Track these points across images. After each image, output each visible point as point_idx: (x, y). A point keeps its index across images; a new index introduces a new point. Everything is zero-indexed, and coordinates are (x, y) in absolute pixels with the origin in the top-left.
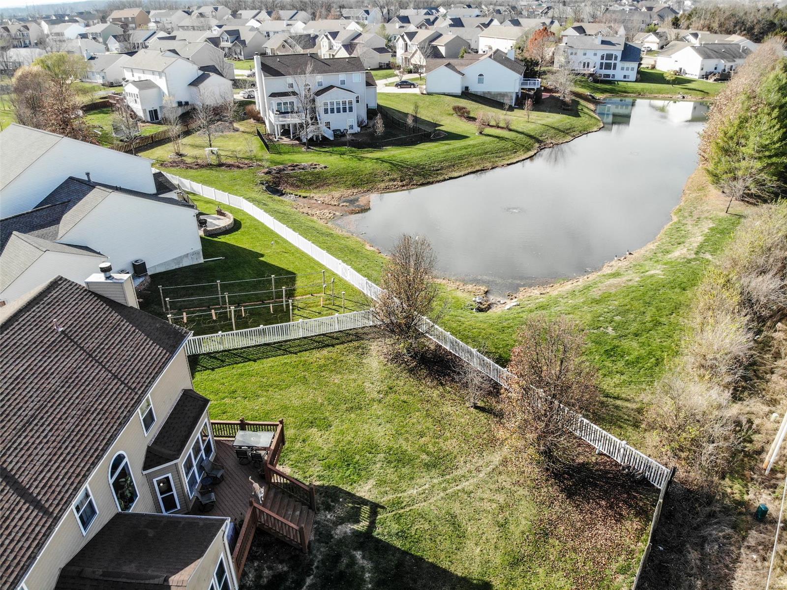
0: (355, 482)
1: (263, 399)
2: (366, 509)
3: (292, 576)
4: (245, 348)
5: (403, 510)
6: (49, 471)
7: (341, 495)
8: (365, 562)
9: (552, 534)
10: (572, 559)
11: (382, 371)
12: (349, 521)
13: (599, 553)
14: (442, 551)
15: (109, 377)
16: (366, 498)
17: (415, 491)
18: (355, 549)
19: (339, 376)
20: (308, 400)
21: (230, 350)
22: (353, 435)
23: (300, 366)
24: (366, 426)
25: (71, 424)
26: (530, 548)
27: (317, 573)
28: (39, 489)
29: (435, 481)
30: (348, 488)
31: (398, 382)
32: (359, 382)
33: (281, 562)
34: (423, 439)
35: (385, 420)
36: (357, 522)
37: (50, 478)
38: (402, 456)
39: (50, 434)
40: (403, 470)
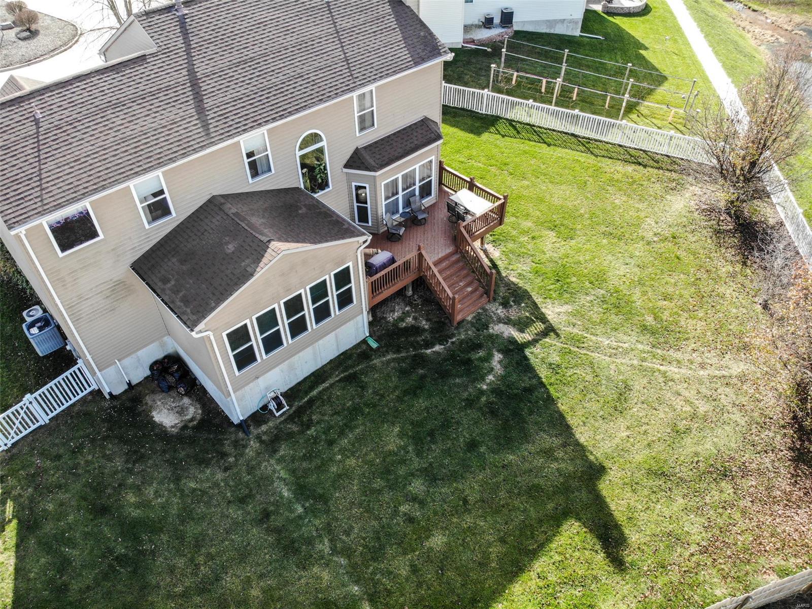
0: (550, 298)
1: (526, 183)
2: (540, 326)
3: (427, 335)
4: (550, 130)
5: (577, 349)
6: (234, 106)
7: (526, 301)
8: (499, 366)
9: (733, 479)
10: (730, 518)
11: (680, 216)
12: (514, 325)
13: (772, 536)
14: (584, 408)
15: (341, 57)
16: (549, 318)
17: (607, 342)
18: (499, 351)
19: (624, 198)
20: (570, 204)
21: (534, 126)
22: (587, 258)
23: (591, 170)
24: (610, 257)
25: (279, 79)
26: (691, 473)
27: (449, 347)
28: (216, 115)
29: (640, 346)
30: (538, 300)
31: (690, 236)
32: (642, 215)
33: (427, 320)
34: (665, 303)
35: (637, 263)
36: (522, 331)
37: (231, 111)
38: (623, 304)
39: (256, 79)
40: (613, 316)
